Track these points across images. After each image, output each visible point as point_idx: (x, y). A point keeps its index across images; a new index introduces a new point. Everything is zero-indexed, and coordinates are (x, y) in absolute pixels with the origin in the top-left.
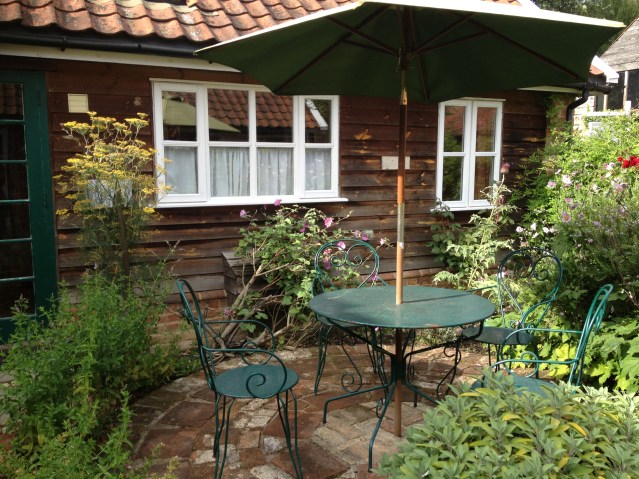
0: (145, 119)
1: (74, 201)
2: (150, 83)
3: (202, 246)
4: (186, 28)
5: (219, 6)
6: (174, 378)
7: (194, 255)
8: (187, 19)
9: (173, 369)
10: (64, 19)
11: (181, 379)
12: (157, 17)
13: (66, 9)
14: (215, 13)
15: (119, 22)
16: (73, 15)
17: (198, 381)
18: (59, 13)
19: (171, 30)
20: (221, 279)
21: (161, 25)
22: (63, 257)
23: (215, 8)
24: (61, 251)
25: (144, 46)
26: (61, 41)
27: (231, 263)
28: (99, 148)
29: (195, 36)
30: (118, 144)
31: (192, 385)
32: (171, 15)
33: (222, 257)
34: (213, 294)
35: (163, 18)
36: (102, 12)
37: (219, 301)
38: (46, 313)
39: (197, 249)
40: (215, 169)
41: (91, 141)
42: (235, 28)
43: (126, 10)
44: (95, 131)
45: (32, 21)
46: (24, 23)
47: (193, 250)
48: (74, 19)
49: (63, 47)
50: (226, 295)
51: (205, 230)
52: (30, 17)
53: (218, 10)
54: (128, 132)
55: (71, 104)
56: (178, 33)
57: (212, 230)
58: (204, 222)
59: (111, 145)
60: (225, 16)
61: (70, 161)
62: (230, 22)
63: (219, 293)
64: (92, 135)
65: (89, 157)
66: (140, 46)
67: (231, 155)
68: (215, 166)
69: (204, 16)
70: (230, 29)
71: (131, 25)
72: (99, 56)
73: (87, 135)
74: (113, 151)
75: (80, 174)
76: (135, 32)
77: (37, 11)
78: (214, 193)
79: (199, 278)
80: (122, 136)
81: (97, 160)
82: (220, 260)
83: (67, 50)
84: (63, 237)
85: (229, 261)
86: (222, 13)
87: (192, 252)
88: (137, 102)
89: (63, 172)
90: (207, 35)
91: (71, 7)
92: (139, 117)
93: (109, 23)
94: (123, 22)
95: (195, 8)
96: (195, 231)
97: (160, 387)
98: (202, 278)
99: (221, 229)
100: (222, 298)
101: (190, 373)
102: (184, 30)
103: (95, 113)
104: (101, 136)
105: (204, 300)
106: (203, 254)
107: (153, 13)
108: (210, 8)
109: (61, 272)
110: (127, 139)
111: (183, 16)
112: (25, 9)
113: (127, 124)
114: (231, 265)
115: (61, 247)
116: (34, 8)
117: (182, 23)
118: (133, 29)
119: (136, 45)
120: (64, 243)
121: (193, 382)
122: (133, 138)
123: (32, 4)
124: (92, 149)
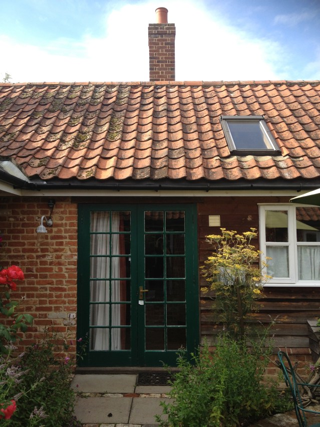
0: (255, 232)
1: (211, 283)
2: (257, 206)
3: (292, 315)
4: (281, 171)
5: (303, 154)
6: (274, 413)
7: (287, 320)
8: (282, 165)
9: (273, 406)
10: (209, 173)
11: (279, 415)
12: (263, 166)
13: (210, 167)
14: (301, 159)
15: (239, 172)
16: (213, 170)
17: (291, 418)
18: (206, 170)
19: (272, 173)
20: (307, 340)
21: (265, 171)
22: (203, 315)
23: (301, 155)
24: (202, 311)
25: (254, 185)
26: (207, 186)
27: (315, 330)
28: (226, 249)
29: (287, 175)
30: (238, 248)
31: (287, 421)
32: (272, 164)
33: (307, 323)
34: (301, 351)
35: (267, 166)
36: (230, 167)
37: (305, 357)
38: (194, 357)
39: (289, 317)
40: (301, 261)
41: (222, 245)
42: (315, 167)
43: (243, 164)
44: (224, 240)
45: (191, 177)
46: (187, 179)
47: (286, 317)
48: (214, 173)
49: (207, 190)
50: (310, 352)
51: (294, 304)
52: (190, 175)
53: (303, 156)
54: (244, 241)
55: (210, 221)
56: (277, 175)
57: (300, 304)
58: (293, 298)
59: (233, 248)
60: (308, 159)
61: (209, 258)
62: (311, 164)
63: (305, 350)
64: (222, 242)
65: (220, 256)
66: (252, 186)
67: (313, 251)
68: (301, 258)
69: (293, 162)
70: (312, 168)
71: (246, 173)
72: (227, 193)
73: (220, 242)
74: (235, 252)
75: (215, 266)
76: (249, 177)
77: (194, 170)
78: (301, 278)
79: (290, 338)
80: (240, 243)
81: (225, 258)
82: (305, 326)
83: (209, 191)
84: (204, 302)
85: (313, 328)
86: (306, 158)
87: (285, 319)
88: (249, 219)
89: (205, 265)
90: (296, 174)
91: (212, 165)
92: (251, 231)
93: (234, 173)
94: (242, 171)
95: (288, 157)
96: (287, 303)
97: (264, 418)
98: (293, 338)
99: (305, 304)
100: (308, 355)
101: (286, 411)
102: (280, 173)
103: (225, 229)
104: (228, 243)
105: (294, 354)
106: (293, 320)
107: (260, 163)
108: (297, 156)
109: (202, 324)
110: (244, 244)
111: (280, 163)
112: (188, 170)
113: (244, 236)
114: (314, 331)
115: (202, 308)
116: (192, 169)
117: (279, 168)
118: (248, 175)
119: (250, 185)
120: (204, 306)
121: (288, 419)
122: (247, 244)
123: (192, 167)
124: (222, 251)
